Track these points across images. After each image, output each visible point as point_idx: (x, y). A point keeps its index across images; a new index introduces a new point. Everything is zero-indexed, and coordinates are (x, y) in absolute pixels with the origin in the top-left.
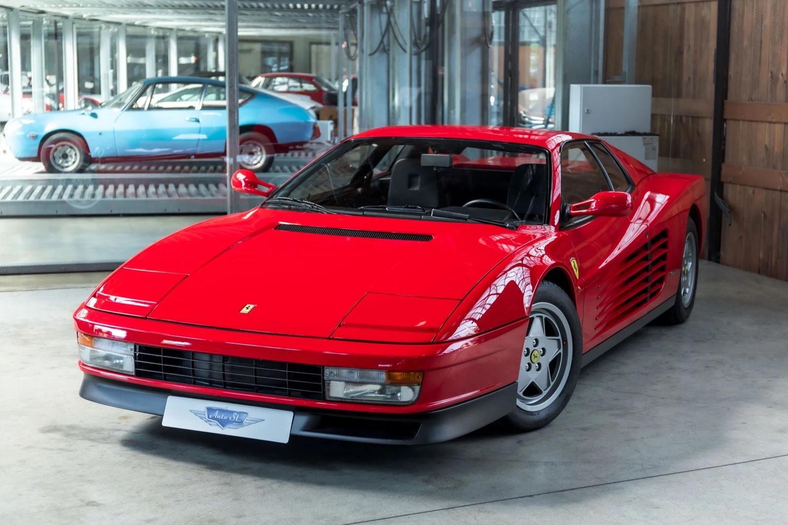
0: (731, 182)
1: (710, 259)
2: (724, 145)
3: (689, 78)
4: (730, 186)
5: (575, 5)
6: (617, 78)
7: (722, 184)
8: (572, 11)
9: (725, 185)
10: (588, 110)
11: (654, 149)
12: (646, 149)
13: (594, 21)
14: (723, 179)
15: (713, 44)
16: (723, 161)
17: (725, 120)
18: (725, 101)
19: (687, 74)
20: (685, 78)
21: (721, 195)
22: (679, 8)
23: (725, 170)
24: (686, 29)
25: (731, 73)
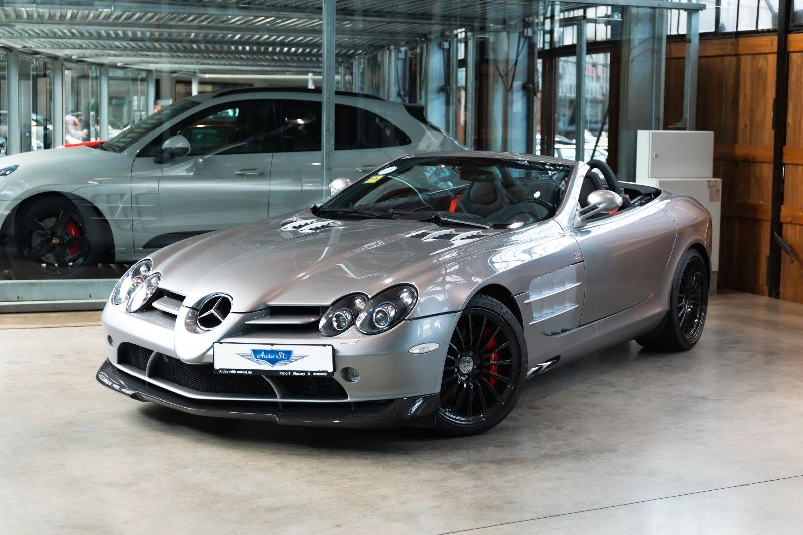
0: (791, 223)
1: (770, 295)
2: (784, 187)
3: (746, 125)
4: (790, 226)
5: (639, 56)
6: (679, 125)
7: (782, 224)
8: (636, 61)
9: (785, 226)
10: (656, 155)
11: (717, 191)
12: (710, 191)
13: (656, 71)
14: (782, 220)
15: (771, 94)
16: (782, 203)
17: (784, 164)
18: (784, 147)
19: (743, 122)
20: (741, 125)
21: (781, 235)
22: (734, 59)
23: (785, 211)
24: (742, 79)
25: (790, 120)
